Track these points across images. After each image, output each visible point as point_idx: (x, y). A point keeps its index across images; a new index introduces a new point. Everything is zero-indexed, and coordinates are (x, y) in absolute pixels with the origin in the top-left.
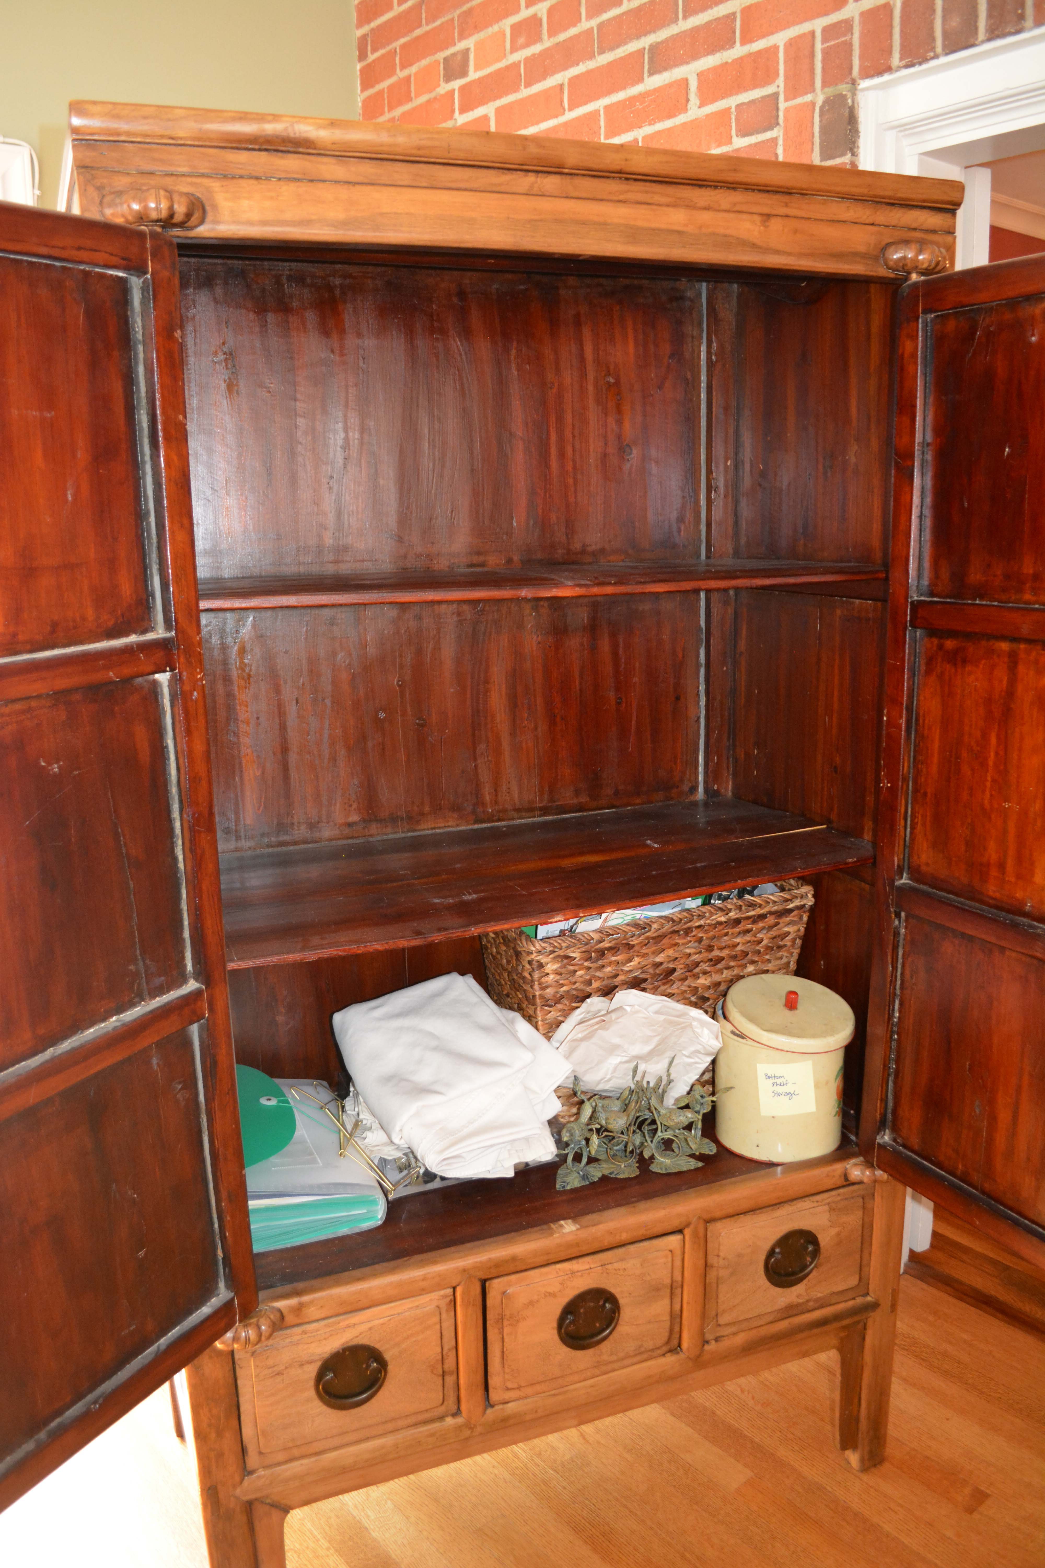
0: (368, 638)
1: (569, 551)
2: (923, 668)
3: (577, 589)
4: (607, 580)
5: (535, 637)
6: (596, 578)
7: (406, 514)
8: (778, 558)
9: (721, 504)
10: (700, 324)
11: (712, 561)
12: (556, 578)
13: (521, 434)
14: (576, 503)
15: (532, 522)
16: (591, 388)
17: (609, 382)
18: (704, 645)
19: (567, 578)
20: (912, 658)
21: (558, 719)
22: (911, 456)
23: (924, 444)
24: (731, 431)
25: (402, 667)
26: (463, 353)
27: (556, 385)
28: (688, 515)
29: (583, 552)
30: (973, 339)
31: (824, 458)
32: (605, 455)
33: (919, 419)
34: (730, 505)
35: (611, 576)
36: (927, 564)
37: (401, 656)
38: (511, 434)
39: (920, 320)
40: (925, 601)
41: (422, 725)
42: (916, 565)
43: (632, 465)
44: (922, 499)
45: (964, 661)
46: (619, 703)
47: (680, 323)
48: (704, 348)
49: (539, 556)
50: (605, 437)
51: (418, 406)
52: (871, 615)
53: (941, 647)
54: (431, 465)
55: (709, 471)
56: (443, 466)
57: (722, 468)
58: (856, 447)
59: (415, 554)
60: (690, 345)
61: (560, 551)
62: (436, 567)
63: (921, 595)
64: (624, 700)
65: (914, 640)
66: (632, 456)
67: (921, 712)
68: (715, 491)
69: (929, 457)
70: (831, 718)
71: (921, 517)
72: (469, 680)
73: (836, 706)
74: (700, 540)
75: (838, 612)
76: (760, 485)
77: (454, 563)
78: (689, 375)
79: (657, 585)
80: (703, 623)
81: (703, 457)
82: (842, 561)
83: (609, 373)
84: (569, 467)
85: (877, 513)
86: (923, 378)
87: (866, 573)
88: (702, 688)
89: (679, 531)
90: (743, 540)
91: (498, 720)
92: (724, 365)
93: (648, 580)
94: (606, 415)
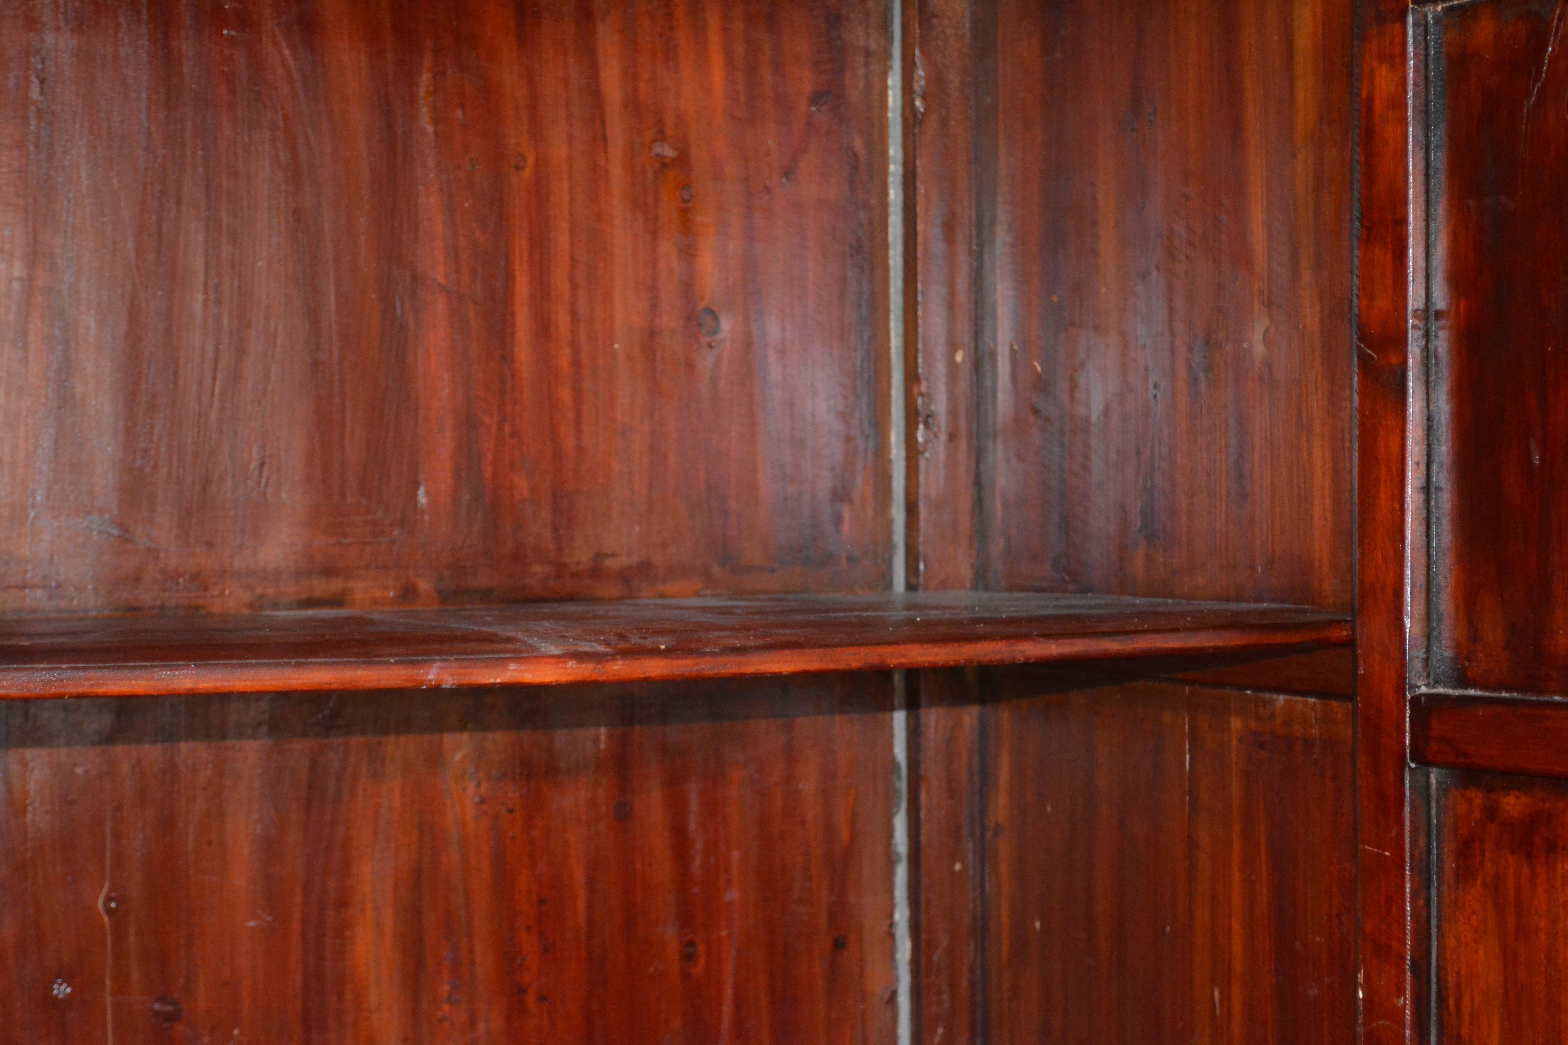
0: (32, 787)
1: (560, 570)
2: (1450, 864)
3: (571, 664)
4: (649, 642)
5: (471, 786)
6: (621, 636)
7: (141, 469)
8: (1084, 590)
9: (942, 456)
10: (885, 25)
11: (920, 596)
12: (520, 636)
13: (440, 279)
14: (580, 449)
15: (466, 496)
16: (617, 171)
17: (660, 157)
18: (904, 805)
19: (544, 636)
20: (1422, 841)
21: (531, 999)
22: (1400, 342)
23: (1427, 313)
24: (962, 283)
25: (119, 862)
26: (295, 74)
27: (531, 161)
28: (859, 480)
29: (596, 572)
30: (1539, 65)
31: (1190, 349)
32: (652, 334)
33: (1414, 253)
34: (962, 457)
35: (660, 633)
36: (1445, 604)
37: (117, 835)
38: (415, 278)
39: (1410, 19)
40: (1447, 697)
41: (169, 1018)
42: (1421, 607)
43: (719, 359)
44: (1429, 445)
45: (1552, 848)
46: (688, 957)
47: (835, 19)
48: (894, 80)
49: (483, 580)
50: (653, 288)
51: (179, 202)
52: (1314, 732)
53: (1491, 812)
54: (210, 349)
55: (912, 377)
56: (241, 351)
57: (940, 369)
58: (1266, 322)
59: (163, 572)
60: (861, 72)
61: (537, 568)
62: (217, 608)
63: (1437, 682)
64: (701, 948)
65: (1423, 791)
66: (720, 336)
67: (1451, 979)
68: (927, 426)
69: (1442, 343)
70: (1226, 997)
71: (1427, 489)
72: (298, 899)
73: (1238, 966)
74: (890, 545)
75: (1236, 723)
76: (1036, 412)
77: (263, 596)
78: (859, 144)
79: (776, 655)
80: (900, 751)
81: (896, 341)
82: (1239, 598)
83: (661, 136)
84: (563, 359)
85: (1321, 478)
86: (1421, 155)
87: (1297, 627)
88: (901, 916)
89: (838, 520)
90: (997, 545)
91: (373, 999)
92: (944, 122)
93: (752, 642)
94: (655, 234)
